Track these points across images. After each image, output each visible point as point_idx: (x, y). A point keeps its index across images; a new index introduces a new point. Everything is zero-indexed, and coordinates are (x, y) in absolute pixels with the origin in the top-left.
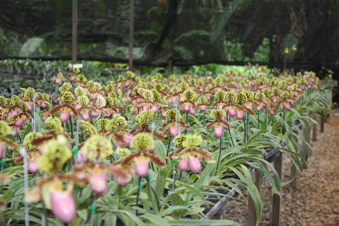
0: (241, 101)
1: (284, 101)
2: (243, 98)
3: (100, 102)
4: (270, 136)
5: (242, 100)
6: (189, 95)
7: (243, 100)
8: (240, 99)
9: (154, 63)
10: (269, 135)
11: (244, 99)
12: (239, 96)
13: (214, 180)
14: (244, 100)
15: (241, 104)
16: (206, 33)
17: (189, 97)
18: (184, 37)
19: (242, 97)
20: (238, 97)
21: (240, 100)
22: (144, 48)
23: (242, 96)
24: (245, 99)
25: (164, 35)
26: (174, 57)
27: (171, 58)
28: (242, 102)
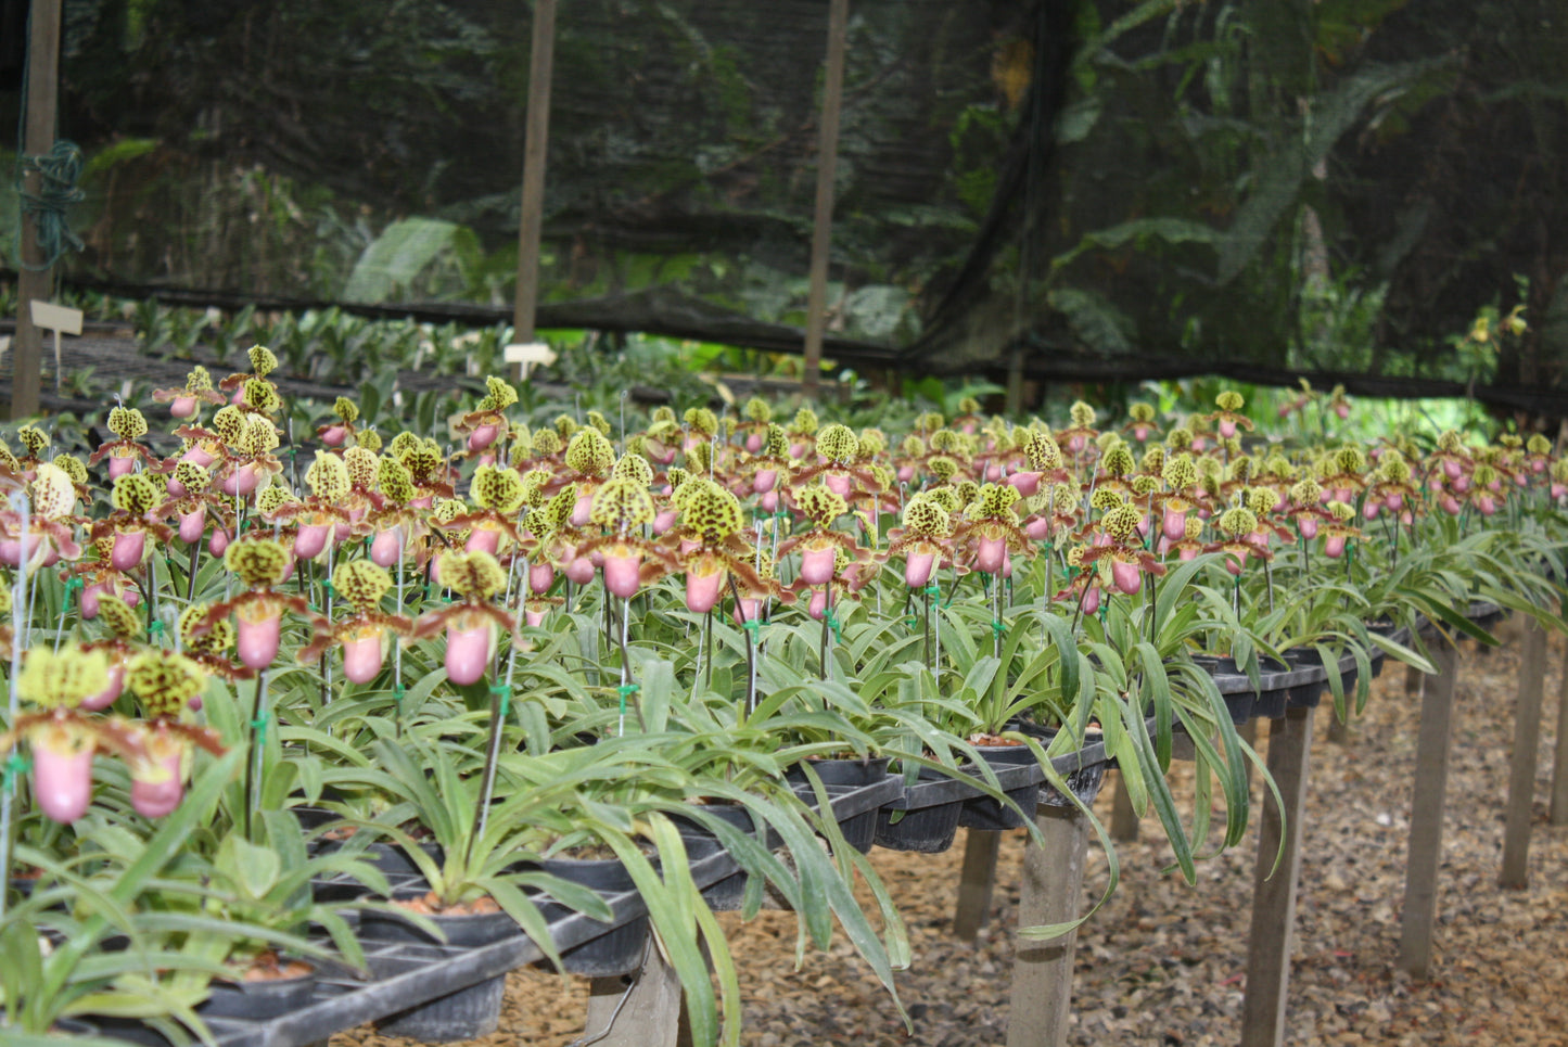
0: (713, 530)
1: (1114, 550)
2: (720, 516)
3: (51, 495)
4: (837, 696)
5: (720, 521)
6: (497, 488)
7: (723, 525)
8: (707, 518)
9: (938, 358)
10: (838, 691)
11: (726, 518)
12: (705, 503)
13: (340, 868)
14: (730, 524)
15: (711, 539)
16: (1204, 236)
17: (497, 496)
18: (1099, 249)
19: (718, 511)
20: (702, 508)
21: (710, 522)
22: (914, 289)
23: (716, 504)
24: (733, 519)
25: (995, 232)
26: (1034, 337)
27: (1022, 342)
28: (719, 530)
